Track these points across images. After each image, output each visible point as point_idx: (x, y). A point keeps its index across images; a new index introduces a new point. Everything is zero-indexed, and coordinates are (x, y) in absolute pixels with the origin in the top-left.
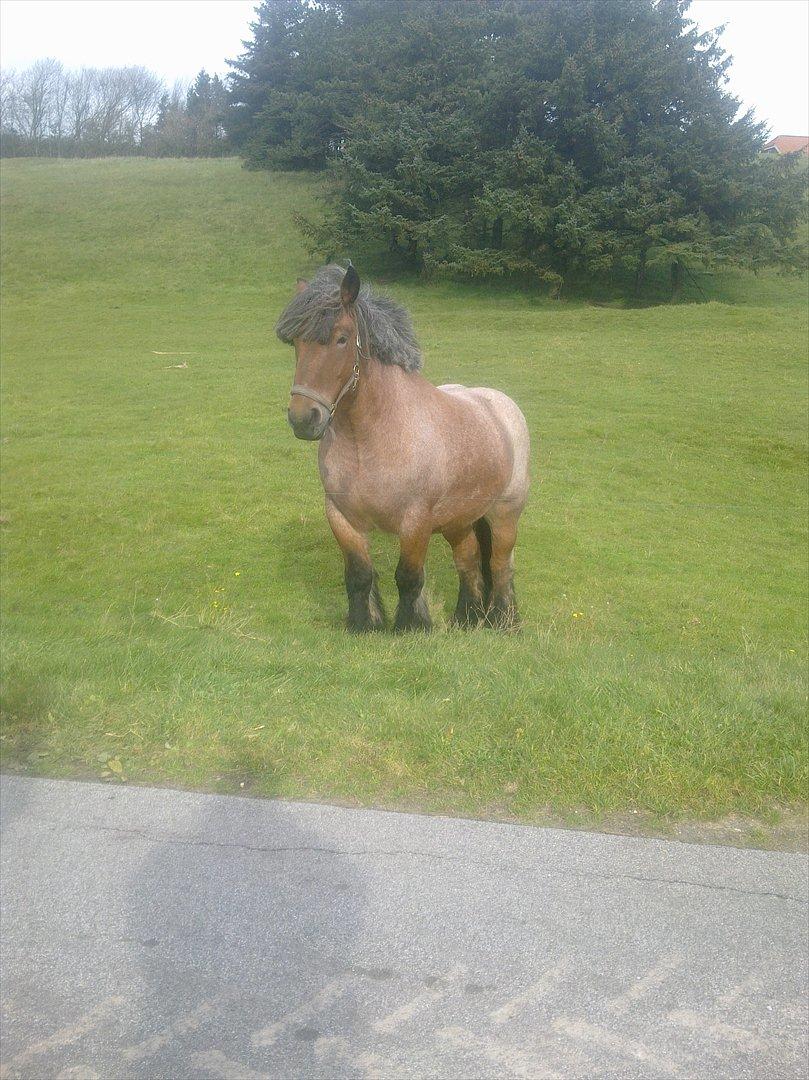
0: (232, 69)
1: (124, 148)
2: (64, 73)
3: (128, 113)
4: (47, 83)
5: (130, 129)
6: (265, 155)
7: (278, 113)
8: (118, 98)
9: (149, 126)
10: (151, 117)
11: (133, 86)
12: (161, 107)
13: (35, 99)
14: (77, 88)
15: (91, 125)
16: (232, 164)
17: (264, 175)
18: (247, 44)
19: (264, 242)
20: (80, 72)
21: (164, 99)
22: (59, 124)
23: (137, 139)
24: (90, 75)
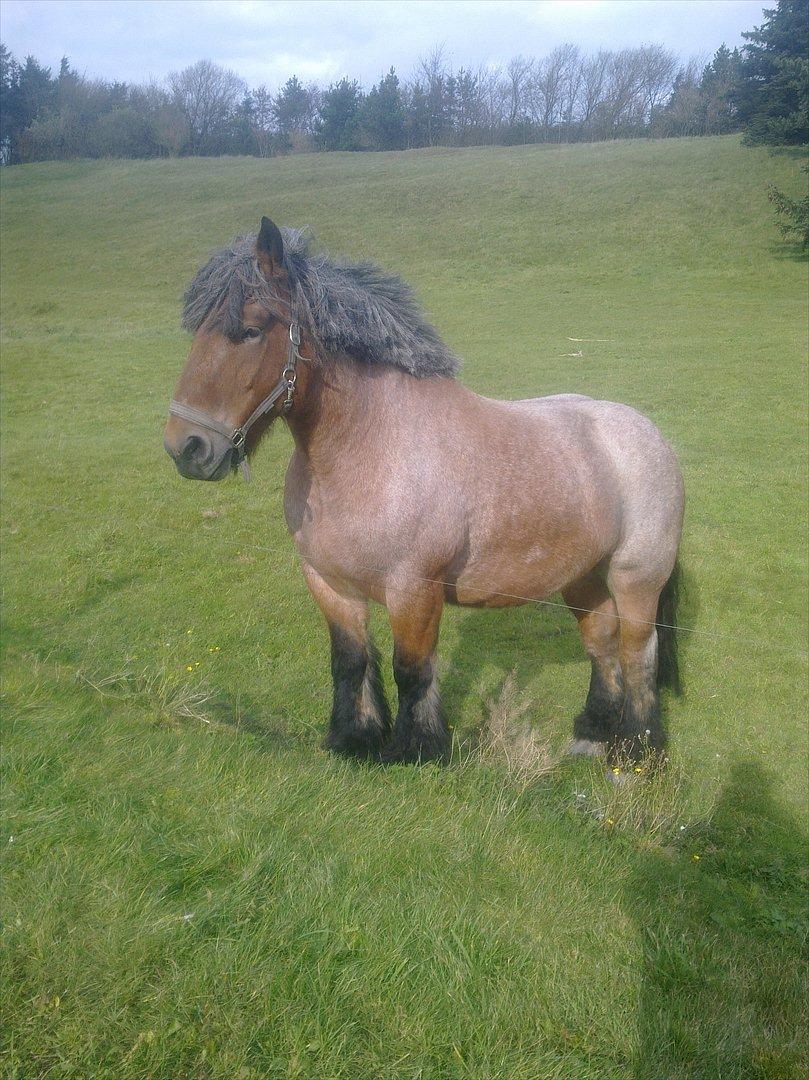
0: (749, 42)
1: (632, 130)
2: (579, 59)
3: (639, 94)
4: (563, 69)
5: (640, 112)
6: (767, 129)
7: (785, 82)
8: (631, 81)
9: (659, 106)
10: (663, 96)
11: (648, 66)
12: (675, 86)
13: (550, 86)
14: (592, 73)
15: (601, 109)
16: (734, 140)
17: (763, 150)
18: (768, 13)
19: (743, 222)
20: (596, 56)
21: (679, 78)
22: (570, 109)
23: (647, 120)
24: (605, 57)
